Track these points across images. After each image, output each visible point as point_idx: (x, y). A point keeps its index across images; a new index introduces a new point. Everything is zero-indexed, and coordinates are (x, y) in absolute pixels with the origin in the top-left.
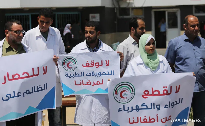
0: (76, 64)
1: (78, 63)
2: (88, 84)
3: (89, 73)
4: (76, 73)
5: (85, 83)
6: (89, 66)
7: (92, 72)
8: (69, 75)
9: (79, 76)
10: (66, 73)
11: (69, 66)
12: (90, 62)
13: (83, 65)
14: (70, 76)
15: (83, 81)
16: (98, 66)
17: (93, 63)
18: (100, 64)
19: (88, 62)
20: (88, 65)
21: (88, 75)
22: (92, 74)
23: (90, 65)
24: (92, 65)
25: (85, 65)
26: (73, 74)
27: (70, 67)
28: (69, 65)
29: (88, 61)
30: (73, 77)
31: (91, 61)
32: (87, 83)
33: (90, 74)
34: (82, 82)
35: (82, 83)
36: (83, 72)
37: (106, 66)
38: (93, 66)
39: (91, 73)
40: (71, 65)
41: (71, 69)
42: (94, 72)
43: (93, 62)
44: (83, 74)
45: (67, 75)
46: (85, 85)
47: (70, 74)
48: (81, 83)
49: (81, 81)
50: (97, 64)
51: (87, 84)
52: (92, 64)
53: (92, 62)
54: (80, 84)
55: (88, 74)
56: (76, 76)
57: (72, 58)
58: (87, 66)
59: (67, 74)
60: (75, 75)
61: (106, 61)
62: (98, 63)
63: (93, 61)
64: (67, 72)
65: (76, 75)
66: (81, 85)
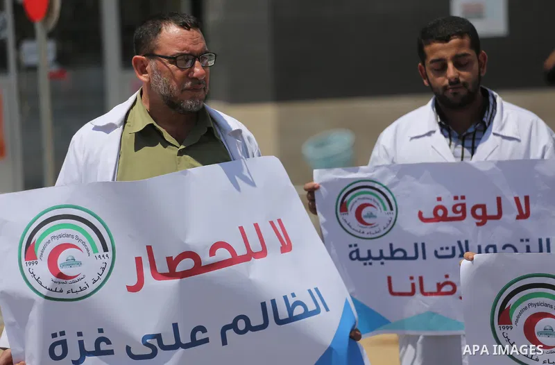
0: (392, 209)
1: (401, 203)
2: (444, 289)
3: (447, 248)
4: (391, 245)
5: (430, 286)
6: (445, 218)
7: (459, 243)
8: (363, 254)
9: (405, 258)
10: (350, 246)
11: (365, 217)
12: (449, 203)
13: (420, 214)
14: (370, 257)
15: (421, 279)
16: (483, 219)
17: (463, 206)
18: (492, 210)
19: (440, 203)
20: (440, 213)
21: (440, 253)
22: (458, 252)
23: (450, 214)
24: (457, 212)
25: (428, 214)
26: (381, 252)
27: (367, 220)
28: (365, 212)
29: (439, 199)
30: (382, 263)
31: (456, 198)
32: (440, 286)
33: (449, 252)
34: (416, 282)
35: (418, 287)
36: (423, 245)
37: (518, 218)
38: (464, 217)
39: (454, 248)
40: (371, 215)
41: (373, 230)
42: (467, 242)
43: (463, 201)
44: (420, 250)
45: (354, 255)
46: (431, 294)
47: (369, 252)
48: (413, 285)
49: (412, 278)
50: (479, 212)
51: (439, 293)
52: (459, 208)
53: (460, 201)
54: (410, 290)
55: (442, 249)
56: (392, 258)
57: (377, 186)
58: (437, 219)
59: (357, 251)
60: (387, 253)
61: (517, 199)
62: (483, 207)
63: (463, 198)
64: (354, 241)
65: (394, 254)
66: (412, 293)
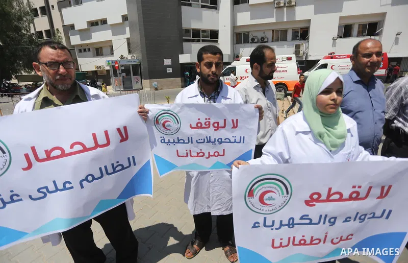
0: (178, 123)
1: (182, 121)
2: (200, 155)
3: (202, 139)
4: (178, 138)
6: (201, 127)
7: (207, 137)
8: (167, 141)
9: (184, 143)
10: (161, 137)
11: (167, 126)
12: (203, 121)
13: (191, 125)
14: (169, 142)
15: (190, 151)
16: (217, 128)
17: (209, 122)
18: (221, 124)
19: (199, 121)
20: (199, 125)
21: (198, 141)
22: (206, 141)
23: (204, 126)
24: (207, 125)
25: (194, 125)
26: (174, 140)
27: (167, 128)
28: (166, 124)
29: (199, 119)
30: (174, 145)
31: (206, 119)
32: (198, 154)
33: (203, 141)
35: (189, 154)
36: (192, 138)
37: (232, 128)
38: (209, 127)
39: (204, 139)
40: (169, 126)
41: (170, 132)
42: (210, 137)
44: (190, 140)
45: (163, 141)
46: (194, 156)
47: (169, 140)
48: (187, 153)
49: (187, 151)
50: (216, 125)
51: (197, 156)
52: (207, 123)
53: (208, 120)
54: (185, 155)
55: (199, 139)
56: (179, 143)
57: (171, 113)
58: (198, 127)
59: (164, 139)
60: (176, 141)
61: (233, 120)
62: (218, 123)
64: (162, 135)
65: (179, 141)
66: (187, 156)
